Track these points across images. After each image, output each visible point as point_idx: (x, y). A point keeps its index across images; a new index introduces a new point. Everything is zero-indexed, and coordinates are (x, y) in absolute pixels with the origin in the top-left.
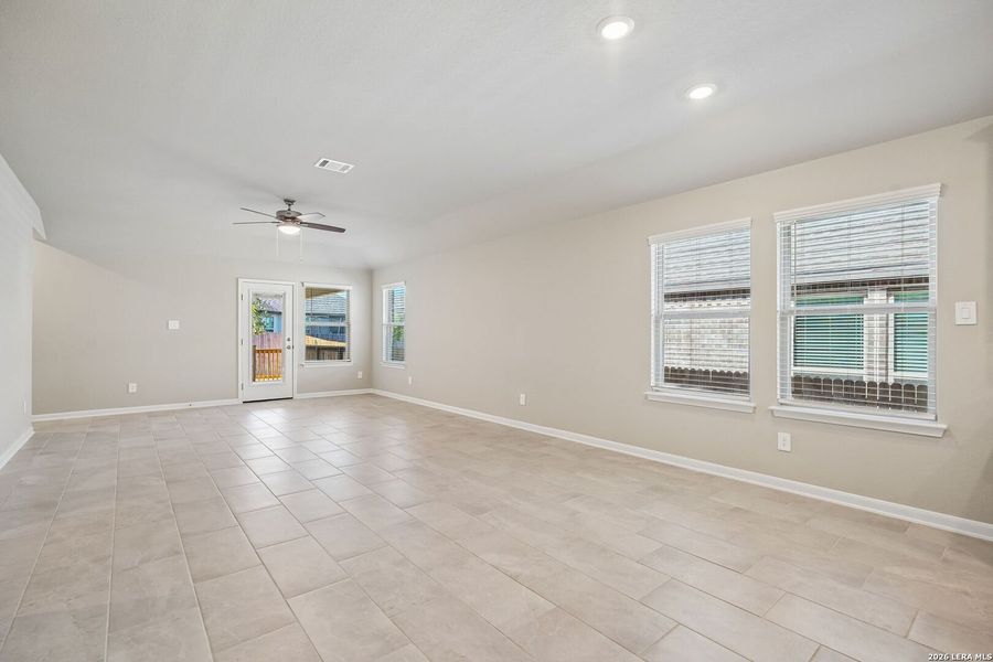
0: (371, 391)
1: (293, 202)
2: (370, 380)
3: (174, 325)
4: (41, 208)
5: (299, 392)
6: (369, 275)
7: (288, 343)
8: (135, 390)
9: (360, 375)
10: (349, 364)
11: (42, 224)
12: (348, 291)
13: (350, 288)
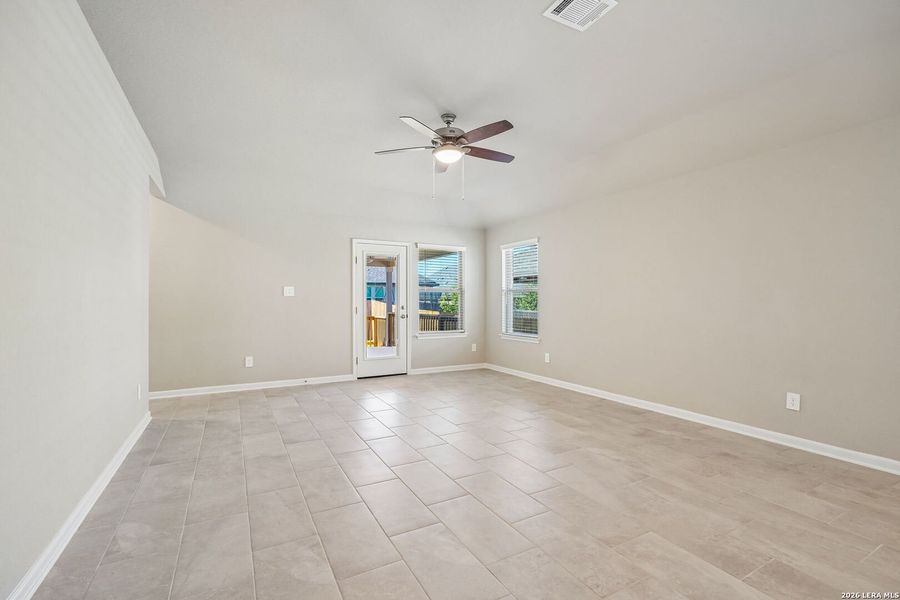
0: (485, 366)
1: (454, 117)
2: (484, 352)
3: (289, 291)
4: (160, 156)
5: (413, 367)
6: (484, 234)
7: (403, 312)
8: (251, 365)
9: (474, 348)
10: (462, 335)
11: (160, 175)
12: (461, 253)
13: (463, 249)
